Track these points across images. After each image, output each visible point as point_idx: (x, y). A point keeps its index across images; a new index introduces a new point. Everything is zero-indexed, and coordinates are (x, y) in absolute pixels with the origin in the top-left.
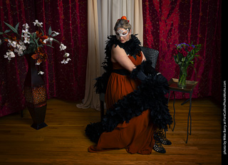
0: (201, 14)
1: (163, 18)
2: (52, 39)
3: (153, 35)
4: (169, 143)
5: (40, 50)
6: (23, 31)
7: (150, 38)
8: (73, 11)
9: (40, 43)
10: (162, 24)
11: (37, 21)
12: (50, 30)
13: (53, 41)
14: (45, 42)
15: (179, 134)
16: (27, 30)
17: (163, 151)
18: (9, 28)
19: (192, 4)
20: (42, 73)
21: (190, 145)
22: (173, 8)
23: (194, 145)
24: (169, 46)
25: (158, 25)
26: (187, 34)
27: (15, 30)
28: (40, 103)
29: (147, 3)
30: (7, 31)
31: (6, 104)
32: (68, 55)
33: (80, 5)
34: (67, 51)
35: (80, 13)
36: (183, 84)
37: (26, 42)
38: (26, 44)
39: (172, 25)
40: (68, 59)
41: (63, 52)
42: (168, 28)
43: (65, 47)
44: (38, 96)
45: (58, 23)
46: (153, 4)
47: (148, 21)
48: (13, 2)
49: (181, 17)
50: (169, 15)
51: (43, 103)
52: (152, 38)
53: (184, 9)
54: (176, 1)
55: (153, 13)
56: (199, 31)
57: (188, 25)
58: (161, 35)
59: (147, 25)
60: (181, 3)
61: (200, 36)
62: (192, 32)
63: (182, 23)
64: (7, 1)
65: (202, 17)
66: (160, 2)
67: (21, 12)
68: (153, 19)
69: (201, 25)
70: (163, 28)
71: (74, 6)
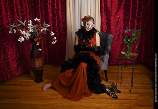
0: (137, 11)
1: (113, 14)
2: (46, 29)
3: (107, 25)
4: (119, 92)
5: (39, 36)
6: (29, 25)
7: (105, 27)
8: (57, 12)
9: (39, 31)
10: (112, 18)
11: (36, 18)
12: (45, 23)
13: (46, 30)
14: (42, 31)
15: (124, 86)
16: (31, 24)
17: (116, 97)
18: (20, 23)
19: (131, 5)
20: (40, 50)
21: (133, 93)
22: (119, 8)
23: (135, 93)
24: (116, 32)
25: (110, 19)
26: (128, 24)
27: (24, 24)
28: (39, 68)
29: (103, 5)
30: (19, 25)
31: (19, 68)
32: (56, 38)
33: (62, 8)
34: (55, 36)
35: (62, 13)
36: (128, 56)
37: (30, 31)
38: (31, 33)
39: (119, 18)
40: (56, 41)
41: (53, 37)
42: (116, 20)
43: (54, 34)
44: (38, 63)
45: (49, 19)
46: (107, 6)
47: (104, 16)
48: (22, 7)
49: (125, 13)
50: (117, 12)
51: (41, 67)
52: (106, 27)
53: (126, 8)
54: (121, 3)
55: (107, 12)
56: (136, 22)
57: (129, 18)
58: (112, 25)
59: (103, 19)
60: (124, 4)
61: (136, 24)
62: (131, 22)
63: (125, 17)
64: (19, 7)
65: (138, 12)
66: (112, 4)
67: (26, 13)
68: (107, 15)
69: (137, 18)
70: (113, 20)
71: (58, 8)
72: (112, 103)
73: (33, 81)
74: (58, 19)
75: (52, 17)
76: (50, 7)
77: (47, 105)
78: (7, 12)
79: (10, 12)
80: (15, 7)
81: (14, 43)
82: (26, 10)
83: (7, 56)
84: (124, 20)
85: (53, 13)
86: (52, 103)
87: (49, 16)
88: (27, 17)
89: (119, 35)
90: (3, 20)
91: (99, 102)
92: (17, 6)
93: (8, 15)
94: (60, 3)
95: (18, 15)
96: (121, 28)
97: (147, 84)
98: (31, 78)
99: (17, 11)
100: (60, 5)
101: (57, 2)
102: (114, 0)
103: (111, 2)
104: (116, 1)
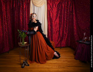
0: (66, 19)
1: (54, 21)
7: (50, 27)
8: (25, 19)
10: (53, 23)
19: (63, 16)
22: (57, 18)
24: (56, 30)
25: (52, 23)
26: (61, 26)
29: (49, 16)
35: (27, 19)
39: (57, 23)
42: (55, 24)
45: (20, 23)
46: (50, 16)
47: (49, 22)
48: (7, 16)
49: (59, 20)
53: (60, 18)
54: (58, 15)
55: (50, 19)
57: (62, 23)
58: (53, 26)
59: (49, 23)
61: (65, 26)
62: (63, 25)
64: (5, 16)
68: (50, 21)
69: (66, 23)
70: (54, 24)
71: (26, 17)
74: (25, 22)
75: (22, 22)
76: (21, 16)
79: (1, 18)
80: (3, 16)
81: (2, 35)
82: (9, 18)
84: (59, 24)
85: (23, 20)
87: (20, 21)
88: (9, 21)
89: (57, 32)
92: (4, 15)
94: (26, 15)
95: (5, 20)
96: (58, 28)
97: (72, 57)
99: (4, 18)
100: (26, 16)
101: (25, 14)
102: (54, 14)
103: (53, 15)
104: (55, 14)
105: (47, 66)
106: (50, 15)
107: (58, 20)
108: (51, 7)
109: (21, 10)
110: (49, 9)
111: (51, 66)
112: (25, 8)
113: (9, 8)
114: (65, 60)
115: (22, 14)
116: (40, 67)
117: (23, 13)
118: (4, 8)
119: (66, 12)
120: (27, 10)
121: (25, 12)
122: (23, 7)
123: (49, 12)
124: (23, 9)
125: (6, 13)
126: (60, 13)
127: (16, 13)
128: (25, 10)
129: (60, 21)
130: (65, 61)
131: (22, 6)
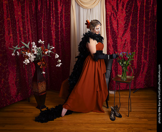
0: (144, 33)
1: (119, 36)
2: (50, 51)
3: (113, 47)
8: (61, 33)
9: (43, 54)
10: (119, 40)
11: (40, 40)
12: (49, 45)
13: (51, 53)
14: (46, 53)
16: (36, 46)
18: (24, 45)
19: (138, 27)
20: (44, 73)
22: (126, 30)
25: (117, 41)
26: (136, 46)
27: (28, 46)
28: (42, 93)
29: (109, 27)
30: (22, 47)
31: (19, 94)
32: (60, 61)
33: (66, 29)
34: (59, 58)
35: (66, 34)
37: (35, 53)
38: (35, 55)
39: (126, 40)
40: (60, 64)
41: (57, 59)
42: (123, 42)
43: (58, 56)
45: (52, 41)
46: (113, 28)
47: (110, 39)
48: (24, 29)
49: (131, 35)
50: (123, 34)
51: (44, 92)
52: (113, 49)
53: (133, 30)
54: (128, 25)
55: (113, 33)
56: (143, 44)
57: (136, 40)
58: (119, 47)
59: (109, 41)
60: (131, 26)
61: (144, 47)
62: (139, 45)
63: (133, 39)
64: (21, 29)
65: (145, 35)
66: (118, 26)
67: (29, 35)
68: (113, 37)
69: (145, 40)
70: (120, 43)
71: (62, 30)
72: (121, 127)
73: (35, 107)
75: (55, 39)
76: (53, 28)
77: (52, 131)
78: (9, 34)
79: (12, 34)
80: (18, 29)
81: (15, 66)
82: (28, 32)
83: (7, 80)
84: (131, 42)
85: (57, 35)
86: (57, 128)
87: (52, 38)
88: (29, 38)
90: (5, 42)
91: (107, 127)
92: (19, 27)
93: (11, 37)
94: (64, 25)
95: (20, 36)
98: (33, 104)
99: (20, 33)
100: (64, 27)
101: (61, 24)
102: (120, 22)
103: (118, 24)
104: (122, 23)
105: (105, 128)
106: (111, 26)
107: (128, 35)
108: (113, 9)
109: (53, 15)
110: (109, 13)
111: (113, 129)
112: (61, 12)
113: (30, 12)
114: (143, 115)
115: (54, 23)
116: (91, 129)
117: (56, 21)
118: (19, 13)
119: (144, 19)
120: (65, 15)
121: (61, 19)
122: (57, 9)
123: (110, 19)
124: (57, 14)
125: (23, 23)
126: (132, 21)
127: (44, 22)
128: (62, 16)
129: (133, 36)
130: (142, 118)
131: (54, 9)
